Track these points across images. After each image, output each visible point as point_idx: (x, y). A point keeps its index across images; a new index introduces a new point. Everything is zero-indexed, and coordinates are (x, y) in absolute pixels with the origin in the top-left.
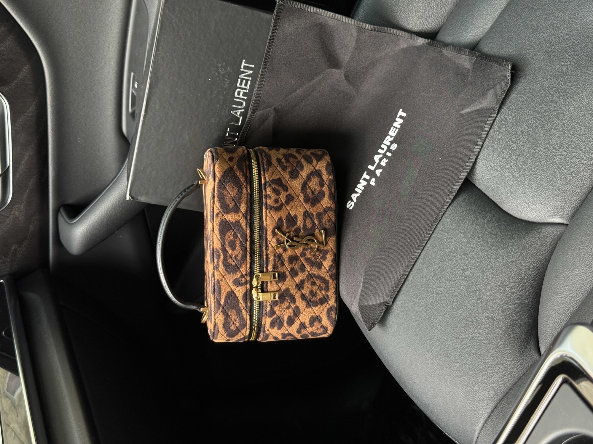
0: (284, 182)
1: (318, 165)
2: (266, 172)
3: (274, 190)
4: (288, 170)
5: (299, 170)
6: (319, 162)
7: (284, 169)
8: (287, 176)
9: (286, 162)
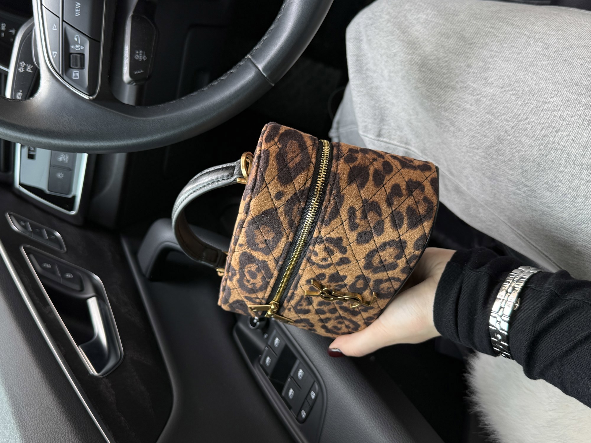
0: (345, 243)
1: (406, 234)
2: (324, 226)
3: (326, 249)
4: (359, 230)
5: (374, 234)
6: (410, 231)
7: (353, 226)
8: (353, 236)
9: (361, 218)
